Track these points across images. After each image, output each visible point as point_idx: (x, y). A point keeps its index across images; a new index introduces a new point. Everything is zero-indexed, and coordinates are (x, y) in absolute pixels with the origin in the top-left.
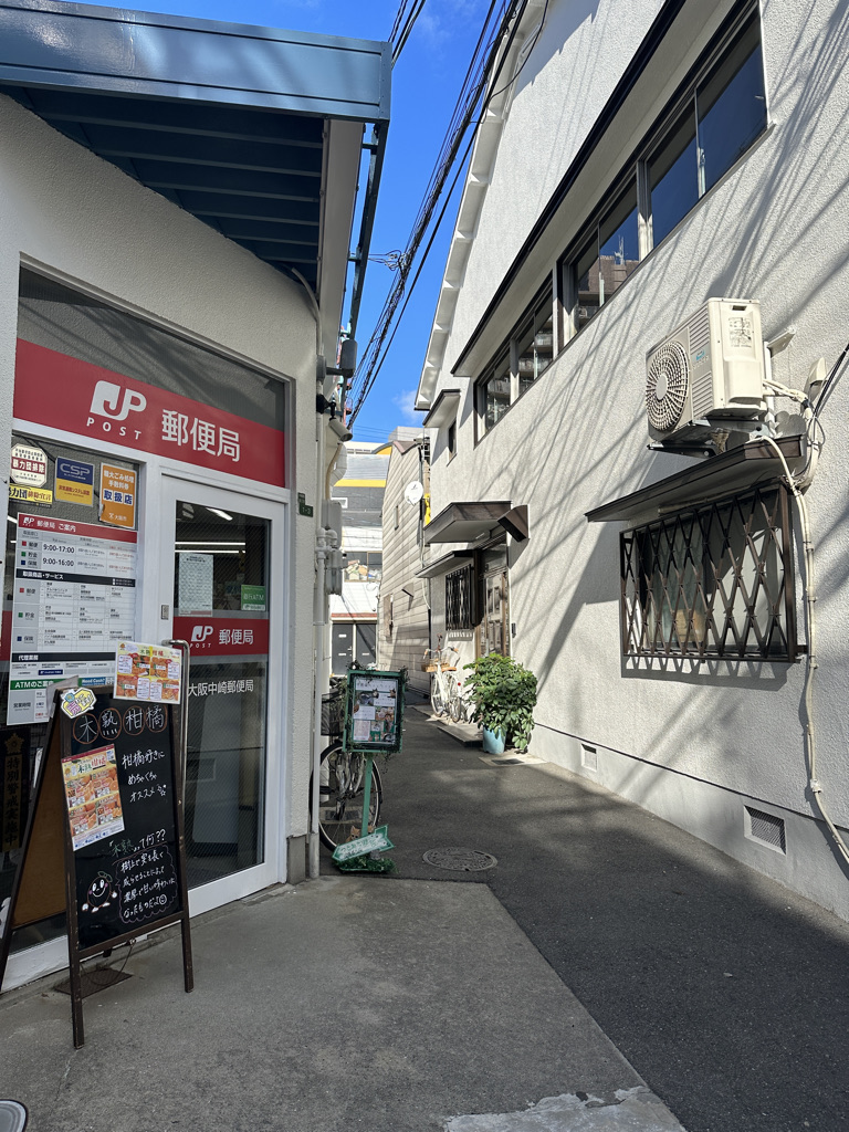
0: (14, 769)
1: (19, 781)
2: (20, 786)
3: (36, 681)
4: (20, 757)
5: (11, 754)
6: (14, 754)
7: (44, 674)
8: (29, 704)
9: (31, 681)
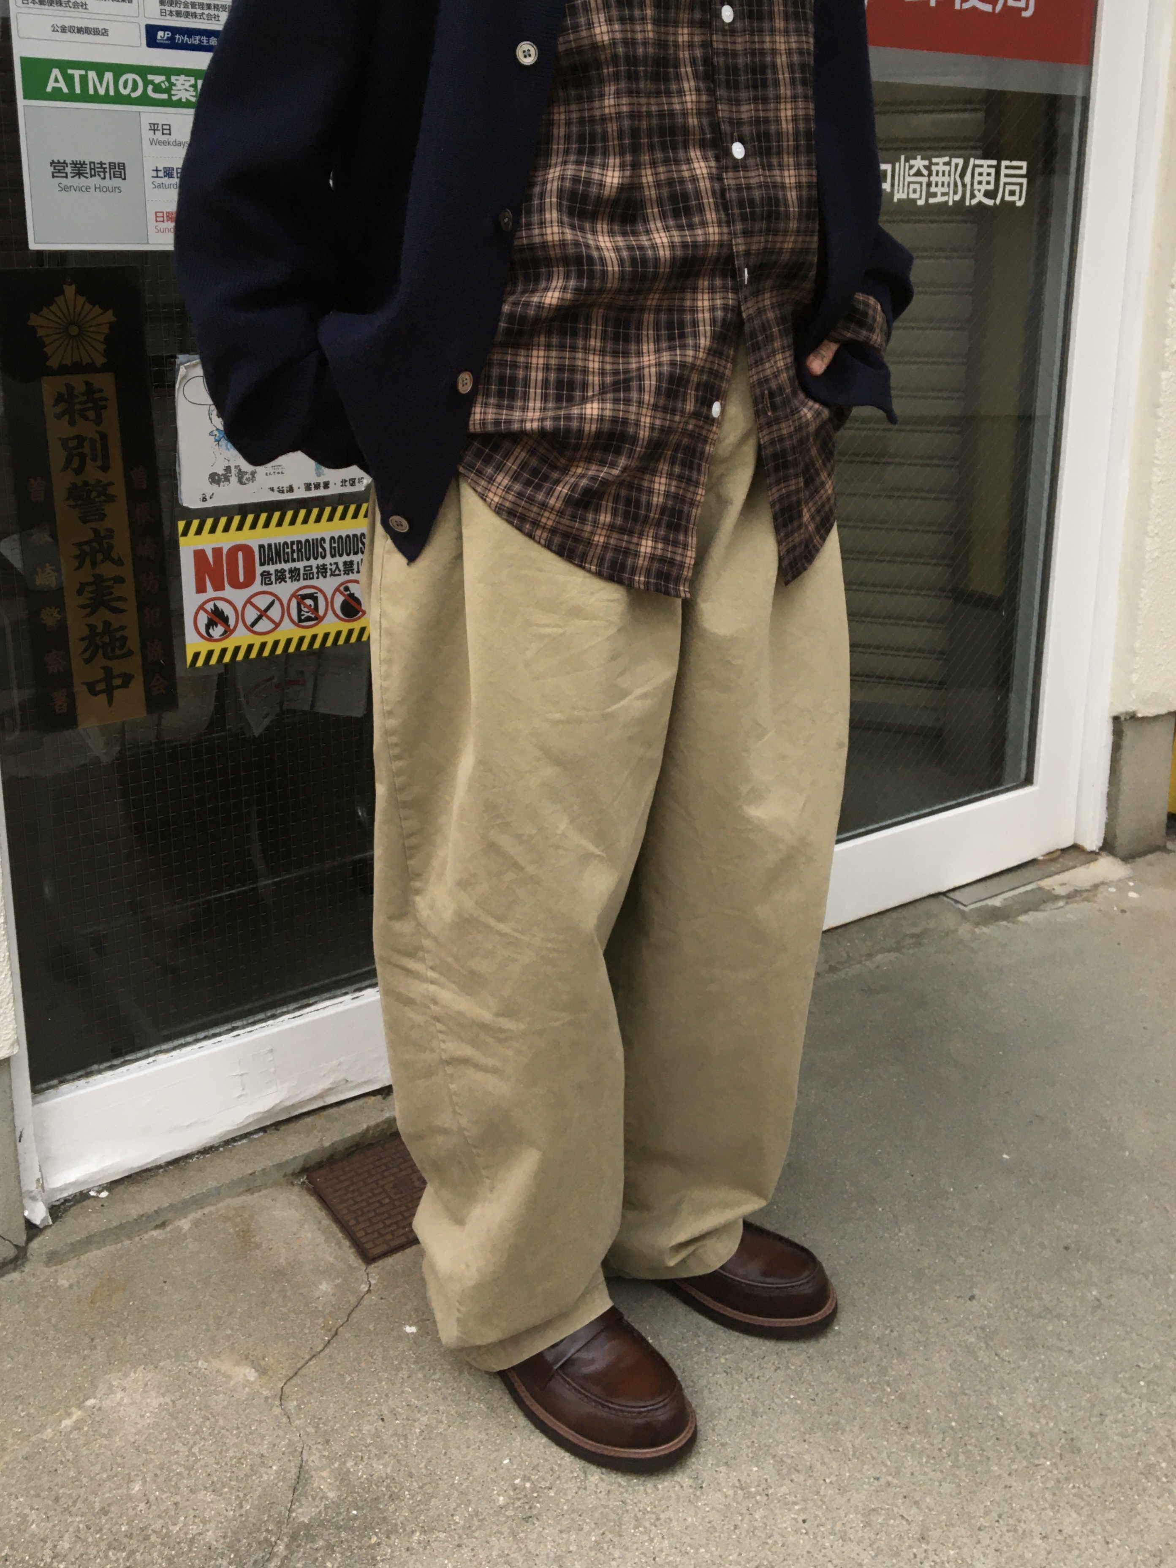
0: (88, 429)
1: (116, 476)
2: (119, 489)
3: (143, 71)
4: (106, 383)
5: (64, 370)
6: (77, 368)
7: (171, 45)
8: (118, 170)
9: (119, 70)
